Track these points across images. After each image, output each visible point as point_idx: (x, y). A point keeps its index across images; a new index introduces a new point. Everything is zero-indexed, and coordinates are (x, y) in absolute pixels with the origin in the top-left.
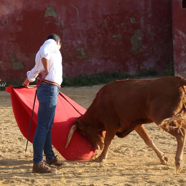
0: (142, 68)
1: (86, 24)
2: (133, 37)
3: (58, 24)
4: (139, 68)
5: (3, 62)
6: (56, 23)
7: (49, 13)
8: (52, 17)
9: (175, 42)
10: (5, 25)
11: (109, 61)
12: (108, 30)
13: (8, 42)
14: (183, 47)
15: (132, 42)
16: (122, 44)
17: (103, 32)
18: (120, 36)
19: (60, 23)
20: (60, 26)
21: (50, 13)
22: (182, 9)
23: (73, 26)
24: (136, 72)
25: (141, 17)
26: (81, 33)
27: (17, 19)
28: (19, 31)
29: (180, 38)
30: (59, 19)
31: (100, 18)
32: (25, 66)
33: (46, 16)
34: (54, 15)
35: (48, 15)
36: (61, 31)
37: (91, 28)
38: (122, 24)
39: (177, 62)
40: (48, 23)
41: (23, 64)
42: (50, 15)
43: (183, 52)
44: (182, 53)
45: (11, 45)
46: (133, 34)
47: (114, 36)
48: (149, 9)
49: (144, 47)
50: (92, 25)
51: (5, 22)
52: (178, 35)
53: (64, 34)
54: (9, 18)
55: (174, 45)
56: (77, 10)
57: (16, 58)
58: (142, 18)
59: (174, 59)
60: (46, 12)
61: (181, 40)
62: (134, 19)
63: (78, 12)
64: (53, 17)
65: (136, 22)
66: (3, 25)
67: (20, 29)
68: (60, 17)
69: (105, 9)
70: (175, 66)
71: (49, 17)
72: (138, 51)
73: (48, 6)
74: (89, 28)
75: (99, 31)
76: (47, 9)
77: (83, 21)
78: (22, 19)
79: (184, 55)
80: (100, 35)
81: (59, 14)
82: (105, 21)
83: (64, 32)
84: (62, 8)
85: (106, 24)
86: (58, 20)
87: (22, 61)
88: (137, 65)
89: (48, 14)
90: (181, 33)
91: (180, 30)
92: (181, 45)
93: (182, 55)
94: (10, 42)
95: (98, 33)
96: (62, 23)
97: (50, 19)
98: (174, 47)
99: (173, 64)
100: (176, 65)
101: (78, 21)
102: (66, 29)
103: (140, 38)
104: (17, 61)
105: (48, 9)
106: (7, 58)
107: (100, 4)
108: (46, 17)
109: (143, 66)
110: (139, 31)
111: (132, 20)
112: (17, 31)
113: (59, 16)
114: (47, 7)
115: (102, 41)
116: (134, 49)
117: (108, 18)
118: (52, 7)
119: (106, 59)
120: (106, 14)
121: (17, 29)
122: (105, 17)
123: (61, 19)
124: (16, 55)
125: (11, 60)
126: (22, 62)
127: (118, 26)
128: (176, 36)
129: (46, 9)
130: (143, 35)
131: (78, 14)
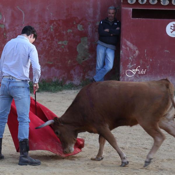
0: (86, 77)
2: (79, 44)
3: (2, 26)
4: (84, 77)
9: (122, 52)
11: (53, 68)
12: (54, 36)
14: (130, 58)
15: (78, 50)
16: (68, 51)
17: (49, 38)
18: (65, 43)
19: (5, 26)
20: (5, 28)
22: (132, 18)
23: (18, 29)
24: (81, 82)
25: (89, 24)
29: (128, 48)
30: (4, 21)
31: (46, 23)
36: (5, 34)
38: (69, 31)
39: (123, 73)
43: (130, 64)
44: (128, 65)
46: (80, 42)
47: (60, 43)
48: (98, 17)
49: (90, 56)
52: (126, 46)
53: (8, 37)
55: (121, 55)
56: (23, 13)
58: (89, 26)
59: (121, 70)
61: (129, 51)
62: (81, 26)
63: (24, 15)
65: (83, 29)
68: (4, 20)
69: (51, 14)
70: (120, 77)
72: (83, 59)
75: (45, 36)
79: (131, 66)
80: (45, 40)
81: (4, 16)
82: (51, 26)
83: (8, 35)
84: (8, 10)
85: (52, 30)
88: (82, 74)
90: (128, 43)
91: (128, 40)
92: (128, 56)
93: (128, 67)
95: (44, 39)
96: (7, 25)
98: (121, 57)
99: (119, 75)
100: (122, 76)
101: (24, 25)
102: (11, 32)
103: (87, 47)
107: (47, 8)
109: (88, 76)
110: (86, 39)
111: (80, 27)
113: (4, 18)
115: (47, 47)
116: (79, 57)
117: (55, 23)
119: (50, 66)
120: (53, 19)
122: (51, 22)
123: (6, 22)
127: (64, 33)
128: (123, 47)
130: (89, 43)
131: (24, 17)
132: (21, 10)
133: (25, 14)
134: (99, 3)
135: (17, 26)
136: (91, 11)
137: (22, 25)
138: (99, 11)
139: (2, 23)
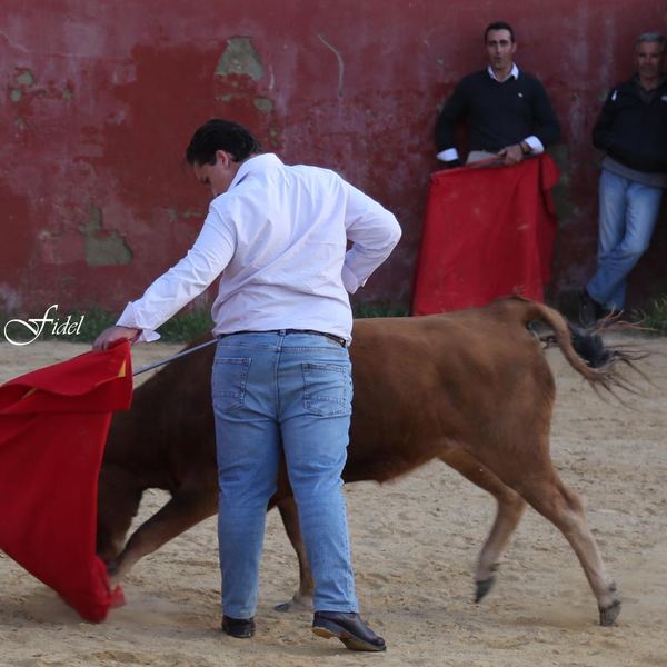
0: (563, 287)
1: (368, 111)
3: (264, 106)
5: (54, 235)
6: (256, 103)
7: (236, 62)
8: (244, 78)
10: (67, 95)
13: (76, 160)
19: (273, 102)
20: (273, 112)
21: (239, 62)
23: (321, 116)
25: (574, 99)
26: (349, 146)
27: (115, 79)
28: (119, 122)
30: (271, 87)
31: (421, 95)
32: (132, 253)
33: (221, 72)
34: (254, 71)
35: (231, 71)
36: (273, 133)
37: (388, 129)
40: (227, 98)
41: (125, 244)
42: (239, 71)
45: (86, 173)
48: (604, 72)
49: (576, 211)
50: (391, 119)
51: (70, 87)
53: (284, 145)
54: (84, 73)
56: (339, 58)
57: (101, 223)
58: (577, 104)
60: (225, 57)
63: (341, 65)
64: (250, 78)
66: (59, 96)
67: (122, 115)
68: (272, 81)
69: (440, 62)
71: (233, 77)
73: (232, 38)
74: (377, 128)
75: (417, 141)
76: (229, 48)
77: (357, 100)
78: (132, 78)
80: (418, 156)
81: (271, 68)
83: (284, 137)
84: (285, 47)
86: (266, 89)
87: (124, 234)
89: (232, 65)
94: (82, 162)
95: (412, 150)
96: (282, 101)
97: (235, 84)
101: (341, 99)
102: (295, 127)
103: (565, 179)
104: (103, 233)
105: (233, 46)
106: (66, 222)
107: (426, 42)
108: (221, 77)
109: (569, 281)
110: (562, 151)
112: (111, 121)
113: (272, 76)
114: (229, 42)
118: (247, 41)
120: (446, 81)
121: (112, 116)
122: (440, 90)
123: (277, 90)
124: (100, 211)
125: (81, 229)
126: (124, 238)
129: (223, 45)
130: (574, 166)
131: (341, 73)
132: (333, 49)
133: (346, 61)
134: (609, 22)
135: (318, 104)
136: (579, 52)
137: (336, 100)
138: (608, 53)
139: (263, 94)
